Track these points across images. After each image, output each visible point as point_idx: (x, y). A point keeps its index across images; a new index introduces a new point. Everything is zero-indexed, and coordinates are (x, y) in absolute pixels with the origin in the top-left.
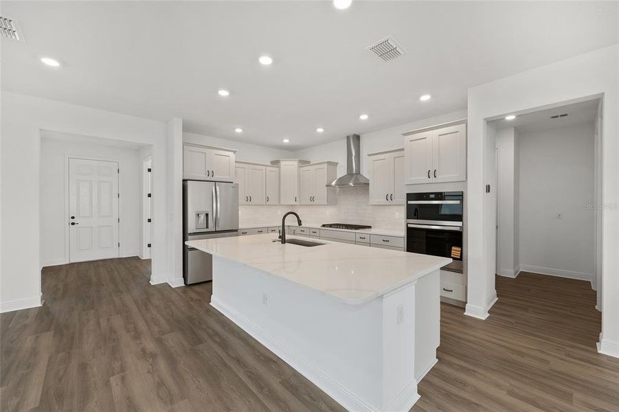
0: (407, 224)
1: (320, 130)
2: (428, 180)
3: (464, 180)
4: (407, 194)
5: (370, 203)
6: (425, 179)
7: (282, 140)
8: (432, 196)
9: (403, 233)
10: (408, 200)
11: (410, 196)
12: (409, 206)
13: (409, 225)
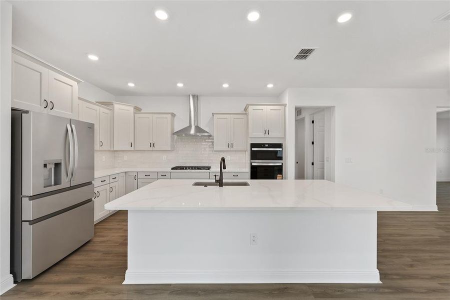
0: (251, 163)
1: (180, 85)
2: (263, 136)
3: (283, 137)
4: (251, 144)
5: (215, 149)
6: (262, 135)
7: (127, 83)
8: (267, 145)
9: (248, 170)
10: (251, 147)
11: (253, 145)
12: (252, 152)
13: (253, 164)
